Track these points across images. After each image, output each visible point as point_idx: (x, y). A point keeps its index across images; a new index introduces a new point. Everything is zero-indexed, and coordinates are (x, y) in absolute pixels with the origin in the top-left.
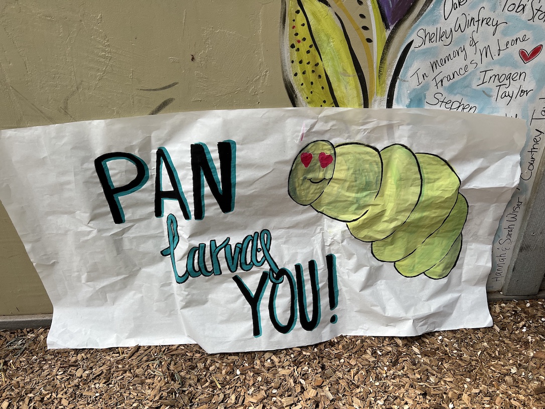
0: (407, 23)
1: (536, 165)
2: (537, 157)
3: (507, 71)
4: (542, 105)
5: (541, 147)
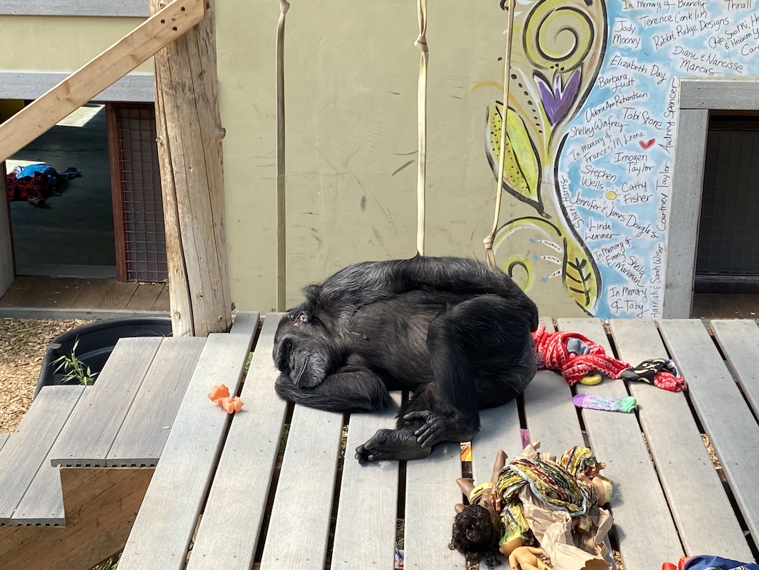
0: (564, 123)
1: (667, 218)
2: (668, 213)
3: (633, 154)
4: (662, 177)
5: (668, 205)
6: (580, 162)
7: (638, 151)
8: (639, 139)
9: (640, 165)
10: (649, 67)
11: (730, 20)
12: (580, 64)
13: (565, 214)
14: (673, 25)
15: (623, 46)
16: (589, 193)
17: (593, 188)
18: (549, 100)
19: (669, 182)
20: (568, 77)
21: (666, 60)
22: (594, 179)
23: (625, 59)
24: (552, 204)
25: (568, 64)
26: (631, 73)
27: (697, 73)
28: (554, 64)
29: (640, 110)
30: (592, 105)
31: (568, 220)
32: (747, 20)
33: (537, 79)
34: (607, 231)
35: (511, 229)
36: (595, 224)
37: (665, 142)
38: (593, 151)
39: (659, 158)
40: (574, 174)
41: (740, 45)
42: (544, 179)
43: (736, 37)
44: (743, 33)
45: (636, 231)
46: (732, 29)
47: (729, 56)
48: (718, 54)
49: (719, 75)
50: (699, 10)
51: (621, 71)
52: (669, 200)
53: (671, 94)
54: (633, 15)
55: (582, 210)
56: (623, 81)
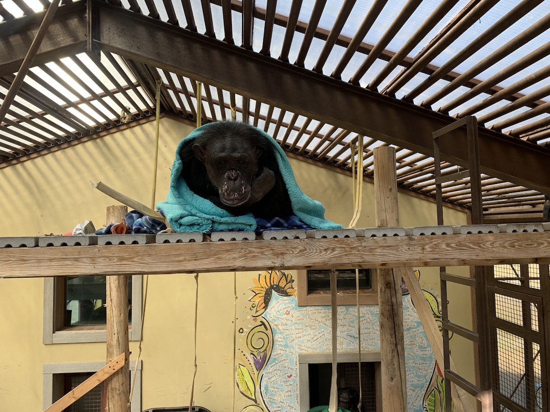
0: (262, 370)
1: (299, 403)
2: (299, 400)
3: (286, 380)
4: (296, 388)
5: (299, 398)
6: (268, 384)
7: (287, 379)
8: (287, 375)
9: (288, 384)
10: (288, 350)
11: (312, 334)
12: (266, 350)
13: (265, 403)
14: (294, 336)
15: (279, 343)
16: (272, 395)
17: (273, 393)
18: (256, 362)
19: (298, 389)
20: (262, 354)
21: (293, 347)
22: (273, 390)
23: (280, 348)
24: (260, 400)
25: (262, 350)
26: (282, 352)
27: (303, 351)
28: (257, 350)
29: (286, 365)
30: (270, 364)
31: (265, 405)
32: (317, 333)
33: (252, 356)
34: (279, 409)
35: (246, 410)
36: (275, 406)
37: (295, 375)
38: (272, 379)
39: (294, 381)
40: (266, 388)
41: (316, 342)
42: (257, 390)
43: (314, 339)
44: (316, 338)
45: (289, 408)
46: (313, 336)
47: (312, 345)
48: (309, 344)
49: (310, 351)
50: (302, 331)
51: (279, 352)
52: (299, 396)
53: (296, 359)
54: (281, 333)
55: (270, 401)
56: (280, 355)
